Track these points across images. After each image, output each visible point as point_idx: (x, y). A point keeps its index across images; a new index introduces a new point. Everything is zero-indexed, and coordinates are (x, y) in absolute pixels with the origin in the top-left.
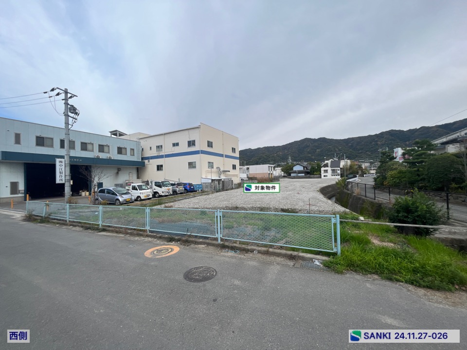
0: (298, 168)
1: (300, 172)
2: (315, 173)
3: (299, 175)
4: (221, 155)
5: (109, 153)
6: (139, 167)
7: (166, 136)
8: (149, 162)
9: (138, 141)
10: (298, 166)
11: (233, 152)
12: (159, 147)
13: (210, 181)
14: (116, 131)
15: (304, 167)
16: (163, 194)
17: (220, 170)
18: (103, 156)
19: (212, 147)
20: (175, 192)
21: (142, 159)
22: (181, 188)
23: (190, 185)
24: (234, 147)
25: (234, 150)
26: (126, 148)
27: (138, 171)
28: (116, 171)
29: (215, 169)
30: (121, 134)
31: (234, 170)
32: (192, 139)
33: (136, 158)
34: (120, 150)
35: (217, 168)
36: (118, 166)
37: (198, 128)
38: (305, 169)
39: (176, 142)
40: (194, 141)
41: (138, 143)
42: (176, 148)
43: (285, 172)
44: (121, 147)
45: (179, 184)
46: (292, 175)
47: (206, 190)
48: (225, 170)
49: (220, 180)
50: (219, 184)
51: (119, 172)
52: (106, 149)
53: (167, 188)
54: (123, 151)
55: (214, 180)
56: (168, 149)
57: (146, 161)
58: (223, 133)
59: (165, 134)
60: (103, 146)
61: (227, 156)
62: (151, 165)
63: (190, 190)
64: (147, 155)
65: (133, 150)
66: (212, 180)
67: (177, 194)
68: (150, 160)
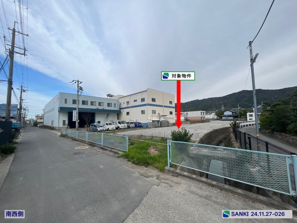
0: (227, 113)
1: (229, 116)
2: (242, 117)
3: (229, 118)
4: (162, 106)
5: (103, 106)
6: (118, 113)
7: (131, 96)
8: (123, 110)
9: (118, 99)
10: (227, 112)
11: (170, 103)
12: (128, 102)
13: (152, 121)
14: (109, 94)
15: (233, 113)
16: (122, 128)
17: (160, 115)
18: (100, 108)
19: (155, 101)
20: (129, 127)
21: (120, 109)
22: (133, 125)
23: (140, 123)
24: (171, 101)
25: (171, 102)
26: (112, 104)
27: (118, 115)
28: (107, 115)
29: (157, 114)
30: (112, 96)
31: (171, 115)
32: (143, 98)
33: (117, 109)
34: (109, 105)
35: (158, 114)
36: (107, 113)
37: (146, 91)
38: (234, 114)
39: (135, 99)
40: (144, 98)
41: (118, 101)
42: (136, 102)
43: (218, 116)
44: (109, 103)
45: (132, 123)
46: (223, 118)
47: (150, 126)
48: (164, 115)
49: (159, 121)
50: (158, 123)
51: (108, 116)
52: (102, 104)
53: (124, 124)
54: (110, 105)
55: (154, 121)
56: (132, 104)
57: (122, 110)
58: (163, 93)
59: (130, 95)
60: (100, 103)
61: (165, 107)
62: (124, 112)
63: (138, 126)
64: (122, 107)
65: (115, 104)
66: (153, 121)
67: (130, 128)
68: (124, 110)
